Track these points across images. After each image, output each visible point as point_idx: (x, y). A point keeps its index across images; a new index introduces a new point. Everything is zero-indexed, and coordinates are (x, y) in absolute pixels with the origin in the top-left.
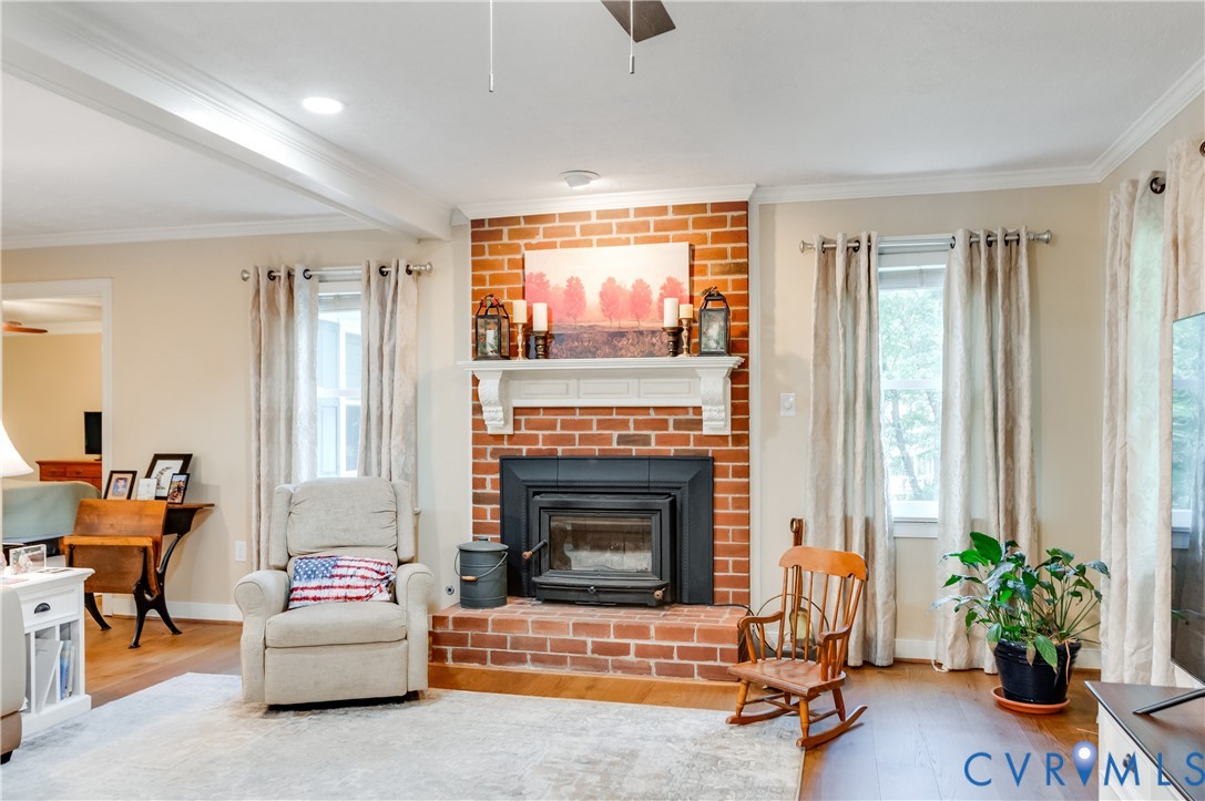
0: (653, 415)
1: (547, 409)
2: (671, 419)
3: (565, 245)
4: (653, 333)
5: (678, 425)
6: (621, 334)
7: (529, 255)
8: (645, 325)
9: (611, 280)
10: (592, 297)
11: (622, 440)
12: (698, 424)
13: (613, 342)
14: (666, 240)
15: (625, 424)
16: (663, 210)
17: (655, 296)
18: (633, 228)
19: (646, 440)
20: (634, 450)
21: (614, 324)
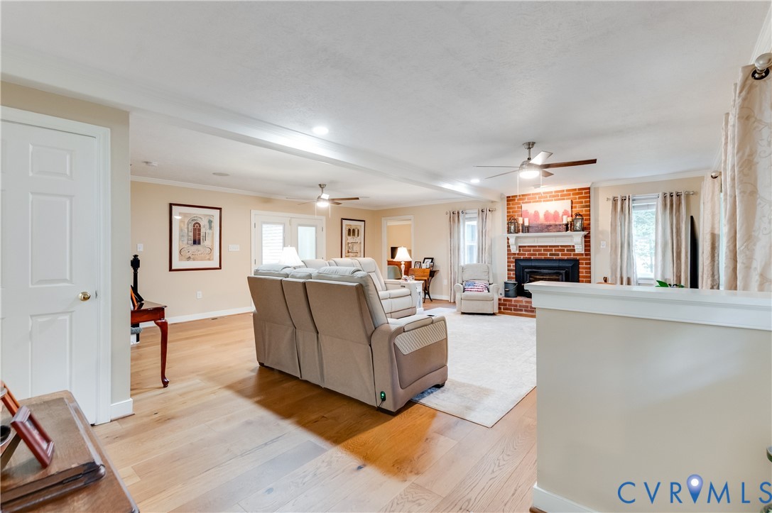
0: (560, 248)
1: (528, 246)
2: (566, 249)
3: (533, 202)
4: (560, 225)
5: (568, 250)
6: (550, 226)
7: (523, 205)
8: (557, 223)
9: (547, 211)
10: (542, 216)
11: (550, 255)
12: (574, 250)
13: (547, 228)
14: (564, 199)
15: (552, 250)
16: (563, 191)
17: (560, 215)
18: (554, 196)
19: (558, 255)
20: (554, 257)
21: (548, 223)
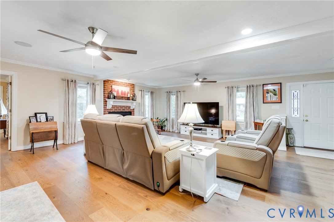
0: (126, 107)
1: (114, 106)
2: (127, 107)
3: (117, 85)
4: (126, 97)
6: (123, 97)
7: (113, 86)
8: (125, 96)
9: (122, 90)
10: (120, 93)
11: (123, 110)
12: (130, 108)
13: (122, 98)
14: (127, 87)
15: (123, 108)
16: (127, 83)
17: (126, 93)
18: (124, 85)
19: (125, 110)
20: (124, 111)
21: (122, 96)
